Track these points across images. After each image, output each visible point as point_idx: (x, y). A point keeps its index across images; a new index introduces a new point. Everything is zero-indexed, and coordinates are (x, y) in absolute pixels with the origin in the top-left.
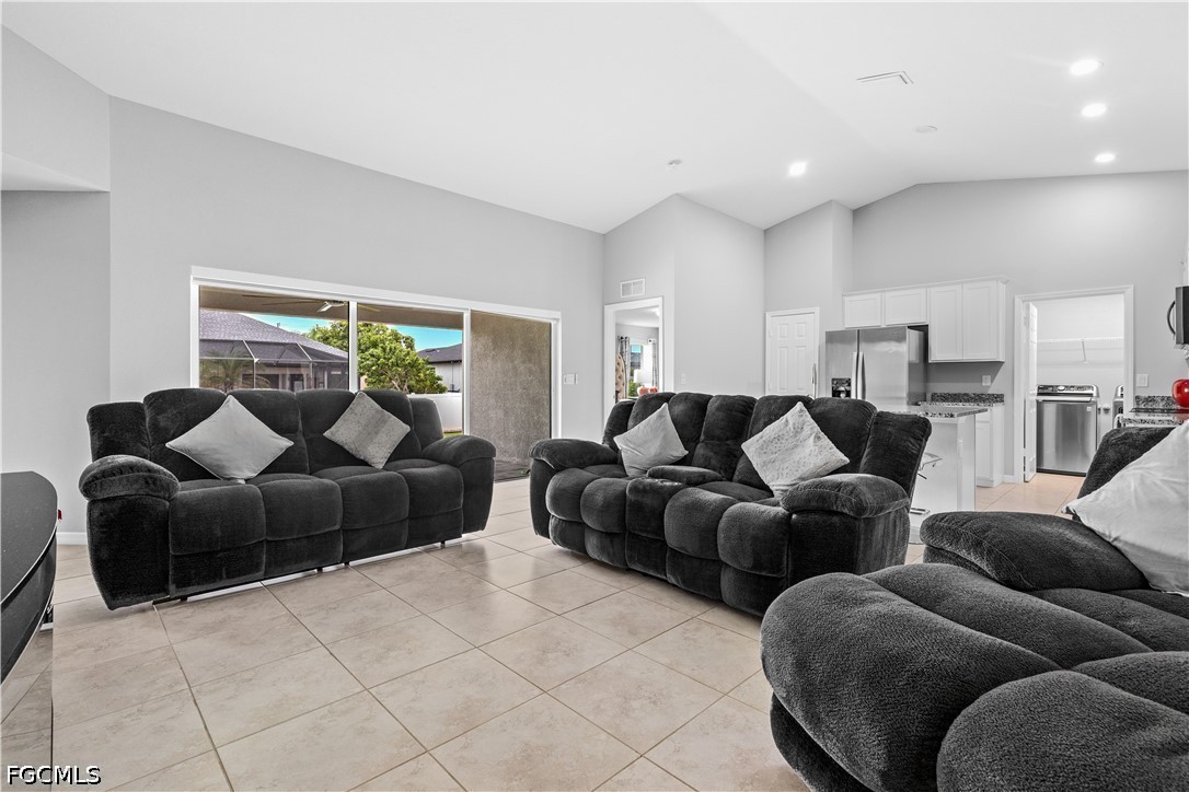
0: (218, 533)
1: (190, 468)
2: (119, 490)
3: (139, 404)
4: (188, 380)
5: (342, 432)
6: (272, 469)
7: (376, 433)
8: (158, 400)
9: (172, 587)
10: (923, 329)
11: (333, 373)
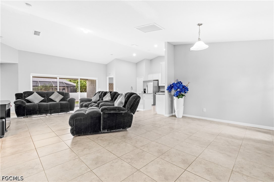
0: (31, 109)
1: (28, 101)
2: (18, 103)
3: (22, 93)
4: (30, 90)
5: (52, 97)
6: (41, 102)
7: (58, 97)
8: (25, 93)
9: (25, 115)
10: (158, 80)
11: (71, 88)
